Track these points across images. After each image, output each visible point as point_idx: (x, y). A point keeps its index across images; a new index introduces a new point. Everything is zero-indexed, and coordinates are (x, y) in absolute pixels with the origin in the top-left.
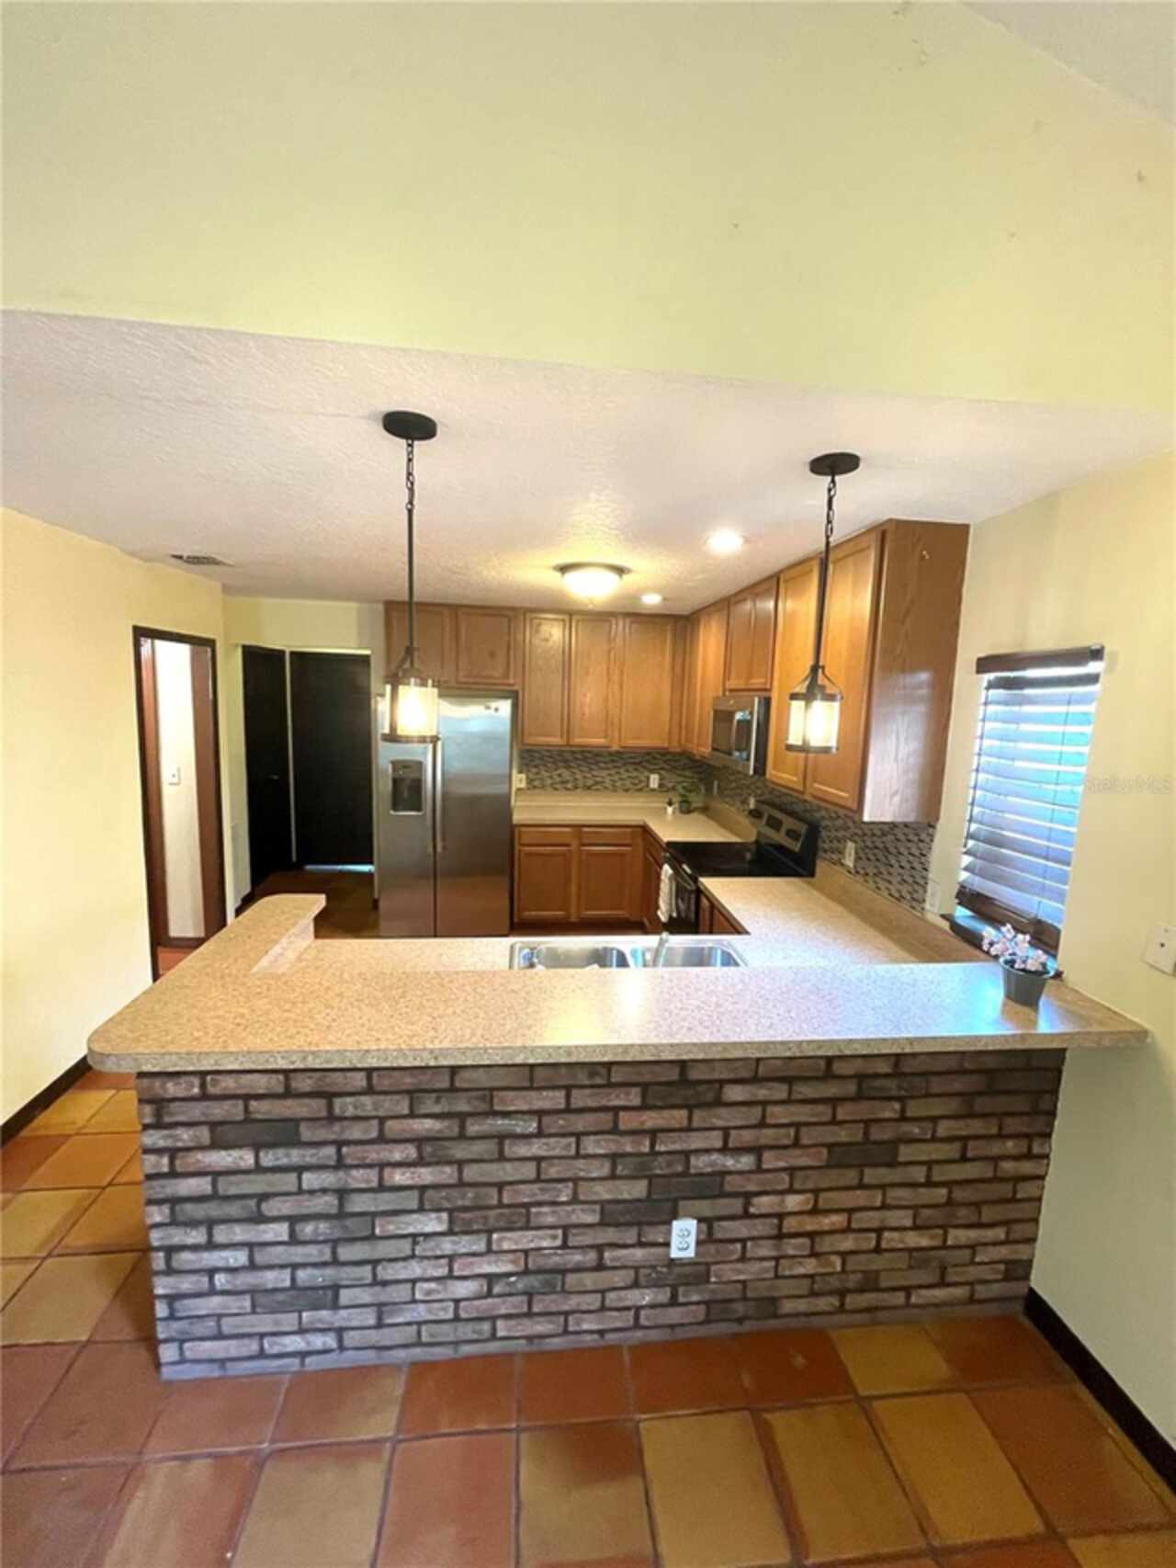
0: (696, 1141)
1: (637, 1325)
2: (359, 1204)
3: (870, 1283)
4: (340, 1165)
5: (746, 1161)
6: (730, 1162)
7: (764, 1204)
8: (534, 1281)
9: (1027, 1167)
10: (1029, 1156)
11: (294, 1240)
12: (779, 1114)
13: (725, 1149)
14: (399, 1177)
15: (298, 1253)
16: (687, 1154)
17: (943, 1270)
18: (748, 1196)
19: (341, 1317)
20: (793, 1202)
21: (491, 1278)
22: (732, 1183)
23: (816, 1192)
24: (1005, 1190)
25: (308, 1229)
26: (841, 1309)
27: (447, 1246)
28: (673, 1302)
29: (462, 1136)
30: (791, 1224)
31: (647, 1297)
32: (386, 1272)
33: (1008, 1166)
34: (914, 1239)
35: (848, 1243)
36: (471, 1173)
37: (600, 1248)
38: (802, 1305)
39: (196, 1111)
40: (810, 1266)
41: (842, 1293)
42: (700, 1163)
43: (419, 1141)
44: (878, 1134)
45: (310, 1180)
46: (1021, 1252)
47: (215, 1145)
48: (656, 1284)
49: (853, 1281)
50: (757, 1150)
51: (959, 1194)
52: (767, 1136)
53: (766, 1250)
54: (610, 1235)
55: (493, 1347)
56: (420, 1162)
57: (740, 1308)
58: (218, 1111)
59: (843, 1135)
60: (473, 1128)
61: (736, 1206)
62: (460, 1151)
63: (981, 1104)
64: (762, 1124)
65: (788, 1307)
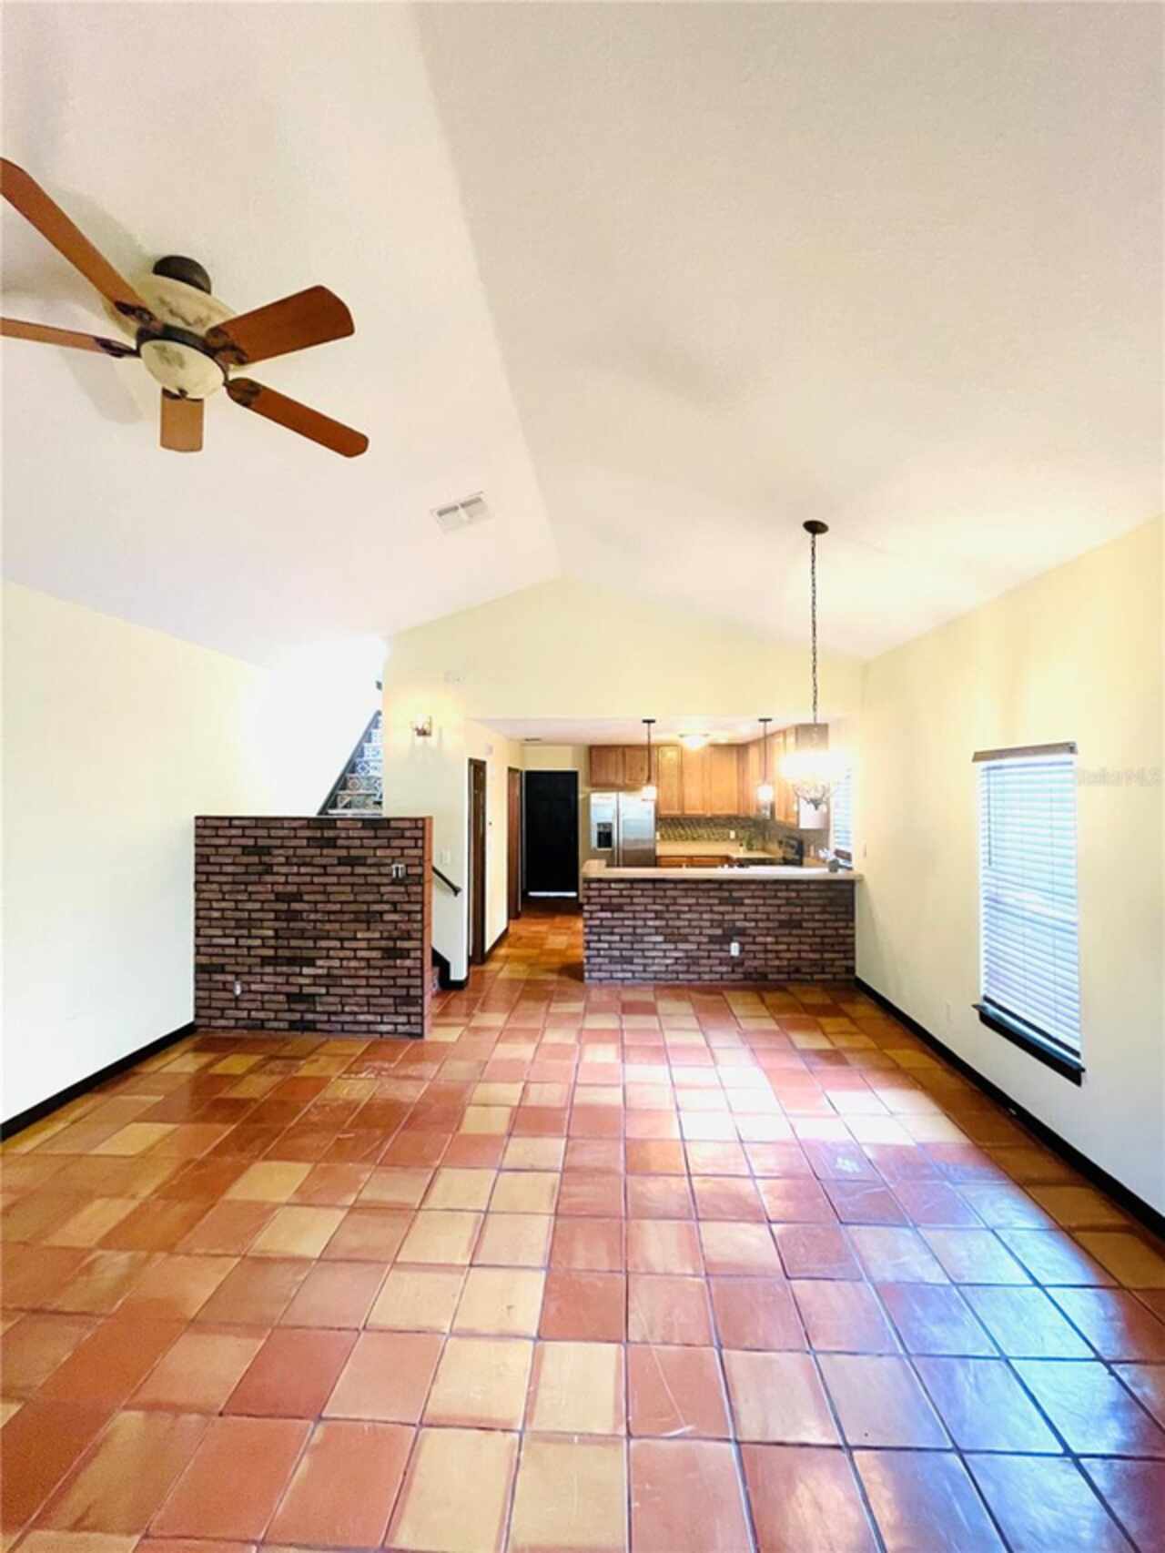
0: (736, 917)
1: (722, 979)
2: (639, 931)
3: (798, 971)
4: (634, 919)
5: (753, 924)
6: (747, 924)
7: (760, 939)
8: (690, 961)
9: (849, 932)
10: (846, 928)
11: (621, 941)
12: (761, 909)
13: (745, 920)
14: (650, 923)
15: (622, 945)
16: (734, 921)
17: (823, 968)
18: (754, 937)
19: (633, 968)
20: (769, 939)
21: (677, 958)
22: (749, 931)
23: (776, 937)
24: (841, 940)
25: (625, 938)
26: (789, 980)
27: (664, 946)
28: (733, 972)
29: (668, 911)
30: (769, 947)
31: (724, 969)
32: (647, 954)
33: (841, 932)
34: (811, 956)
35: (788, 955)
36: (671, 923)
37: (709, 951)
38: (776, 977)
39: (597, 900)
40: (777, 963)
41: (788, 973)
42: (739, 924)
43: (656, 912)
44: (795, 917)
45: (627, 923)
46: (849, 963)
47: (602, 910)
48: (727, 965)
49: (792, 969)
50: (756, 921)
51: (827, 940)
52: (758, 916)
53: (761, 955)
54: (711, 947)
55: (677, 982)
56: (656, 919)
57: (755, 976)
58: (603, 900)
59: (783, 917)
60: (671, 908)
61: (750, 939)
62: (667, 915)
63: (829, 909)
64: (757, 912)
65: (770, 977)
